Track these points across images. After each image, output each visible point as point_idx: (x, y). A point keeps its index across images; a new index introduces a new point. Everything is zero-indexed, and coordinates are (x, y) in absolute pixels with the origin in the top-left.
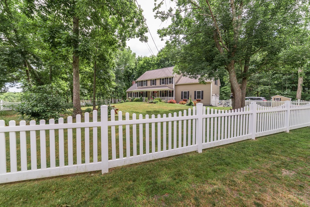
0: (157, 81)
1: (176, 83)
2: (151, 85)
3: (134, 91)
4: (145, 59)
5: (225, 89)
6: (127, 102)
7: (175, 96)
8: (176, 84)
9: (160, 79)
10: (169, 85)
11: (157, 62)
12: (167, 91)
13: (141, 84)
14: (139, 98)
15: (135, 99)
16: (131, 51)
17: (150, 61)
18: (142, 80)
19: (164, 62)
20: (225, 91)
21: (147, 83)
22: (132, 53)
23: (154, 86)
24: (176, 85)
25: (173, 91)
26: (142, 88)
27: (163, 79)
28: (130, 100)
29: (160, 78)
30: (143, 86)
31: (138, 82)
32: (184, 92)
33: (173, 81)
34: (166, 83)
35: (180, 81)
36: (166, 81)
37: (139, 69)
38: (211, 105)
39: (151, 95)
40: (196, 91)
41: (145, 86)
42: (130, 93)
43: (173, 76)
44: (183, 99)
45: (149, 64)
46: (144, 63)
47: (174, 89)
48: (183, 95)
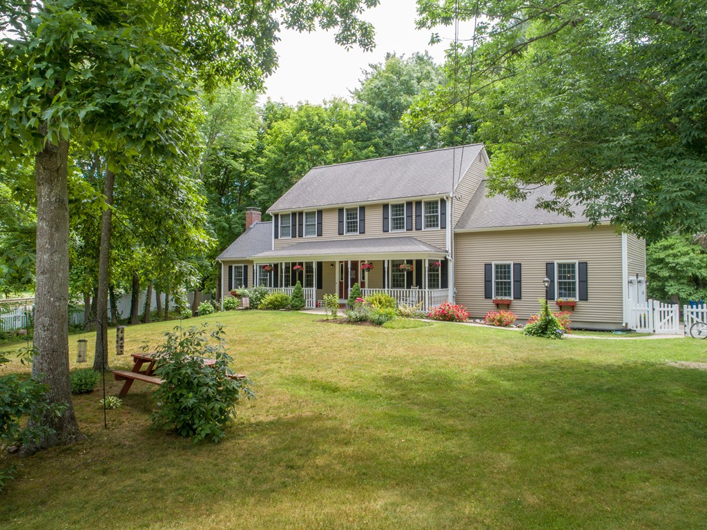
0: (368, 213)
1: (457, 226)
2: (341, 233)
3: (263, 258)
4: (302, 113)
6: (227, 308)
7: (455, 285)
8: (458, 231)
9: (385, 206)
10: (427, 232)
11: (355, 126)
12: (419, 263)
13: (294, 225)
14: (286, 292)
15: (270, 297)
17: (323, 122)
18: (296, 207)
19: (386, 126)
21: (320, 223)
23: (355, 235)
24: (457, 236)
25: (445, 263)
26: (299, 246)
27: (398, 207)
28: (246, 302)
29: (386, 202)
30: (301, 236)
31: (276, 216)
32: (497, 266)
33: (444, 214)
34: (414, 223)
35: (473, 217)
36: (414, 214)
37: (276, 156)
38: (624, 325)
39: (342, 279)
40: (553, 264)
41: (313, 237)
42: (235, 267)
43: (446, 194)
44: (493, 298)
45: (322, 134)
46: (299, 130)
47: (450, 251)
48: (491, 281)
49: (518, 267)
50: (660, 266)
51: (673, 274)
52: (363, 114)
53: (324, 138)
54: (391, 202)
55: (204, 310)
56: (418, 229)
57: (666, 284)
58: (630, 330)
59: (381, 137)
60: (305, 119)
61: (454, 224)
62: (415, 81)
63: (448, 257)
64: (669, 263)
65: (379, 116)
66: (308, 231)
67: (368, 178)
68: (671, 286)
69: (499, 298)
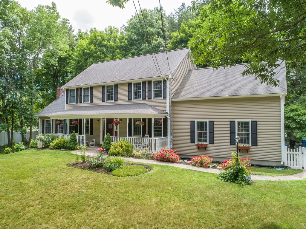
0: (119, 88)
1: (174, 97)
2: (104, 101)
3: (55, 116)
4: (93, 35)
5: (293, 111)
7: (172, 134)
8: (174, 100)
9: (130, 84)
10: (155, 101)
11: (121, 43)
12: (150, 120)
13: (77, 96)
14: (67, 137)
15: (56, 141)
16: (58, 13)
17: (104, 40)
18: (78, 85)
19: (139, 44)
20: (297, 117)
21: (92, 95)
22: (59, 20)
23: (112, 102)
24: (173, 103)
25: (166, 120)
26: (79, 109)
27: (137, 85)
28: (40, 145)
29: (130, 81)
30: (81, 102)
31: (67, 90)
32: (198, 123)
33: (165, 89)
34: (147, 95)
35: (183, 91)
36: (147, 89)
37: (78, 58)
38: (282, 163)
39: (104, 129)
40: (235, 121)
41: (88, 103)
42: (46, 120)
43: (167, 76)
44: (196, 143)
45: (103, 46)
46: (90, 44)
47: (169, 113)
48: (195, 132)
49: (212, 123)
50: (290, 121)
51: (298, 126)
52: (126, 37)
53: (104, 49)
54: (134, 82)
55: (17, 148)
56: (150, 98)
57: (294, 131)
58: (286, 167)
59: (136, 49)
60: (94, 38)
61: (172, 96)
62: (155, 21)
63: (167, 117)
64: (296, 120)
65: (135, 38)
66: (85, 99)
67: (122, 68)
68: (297, 133)
69: (200, 143)
